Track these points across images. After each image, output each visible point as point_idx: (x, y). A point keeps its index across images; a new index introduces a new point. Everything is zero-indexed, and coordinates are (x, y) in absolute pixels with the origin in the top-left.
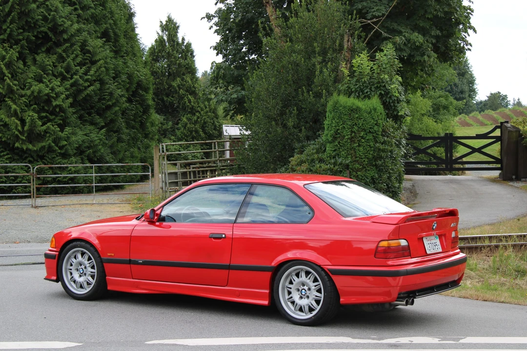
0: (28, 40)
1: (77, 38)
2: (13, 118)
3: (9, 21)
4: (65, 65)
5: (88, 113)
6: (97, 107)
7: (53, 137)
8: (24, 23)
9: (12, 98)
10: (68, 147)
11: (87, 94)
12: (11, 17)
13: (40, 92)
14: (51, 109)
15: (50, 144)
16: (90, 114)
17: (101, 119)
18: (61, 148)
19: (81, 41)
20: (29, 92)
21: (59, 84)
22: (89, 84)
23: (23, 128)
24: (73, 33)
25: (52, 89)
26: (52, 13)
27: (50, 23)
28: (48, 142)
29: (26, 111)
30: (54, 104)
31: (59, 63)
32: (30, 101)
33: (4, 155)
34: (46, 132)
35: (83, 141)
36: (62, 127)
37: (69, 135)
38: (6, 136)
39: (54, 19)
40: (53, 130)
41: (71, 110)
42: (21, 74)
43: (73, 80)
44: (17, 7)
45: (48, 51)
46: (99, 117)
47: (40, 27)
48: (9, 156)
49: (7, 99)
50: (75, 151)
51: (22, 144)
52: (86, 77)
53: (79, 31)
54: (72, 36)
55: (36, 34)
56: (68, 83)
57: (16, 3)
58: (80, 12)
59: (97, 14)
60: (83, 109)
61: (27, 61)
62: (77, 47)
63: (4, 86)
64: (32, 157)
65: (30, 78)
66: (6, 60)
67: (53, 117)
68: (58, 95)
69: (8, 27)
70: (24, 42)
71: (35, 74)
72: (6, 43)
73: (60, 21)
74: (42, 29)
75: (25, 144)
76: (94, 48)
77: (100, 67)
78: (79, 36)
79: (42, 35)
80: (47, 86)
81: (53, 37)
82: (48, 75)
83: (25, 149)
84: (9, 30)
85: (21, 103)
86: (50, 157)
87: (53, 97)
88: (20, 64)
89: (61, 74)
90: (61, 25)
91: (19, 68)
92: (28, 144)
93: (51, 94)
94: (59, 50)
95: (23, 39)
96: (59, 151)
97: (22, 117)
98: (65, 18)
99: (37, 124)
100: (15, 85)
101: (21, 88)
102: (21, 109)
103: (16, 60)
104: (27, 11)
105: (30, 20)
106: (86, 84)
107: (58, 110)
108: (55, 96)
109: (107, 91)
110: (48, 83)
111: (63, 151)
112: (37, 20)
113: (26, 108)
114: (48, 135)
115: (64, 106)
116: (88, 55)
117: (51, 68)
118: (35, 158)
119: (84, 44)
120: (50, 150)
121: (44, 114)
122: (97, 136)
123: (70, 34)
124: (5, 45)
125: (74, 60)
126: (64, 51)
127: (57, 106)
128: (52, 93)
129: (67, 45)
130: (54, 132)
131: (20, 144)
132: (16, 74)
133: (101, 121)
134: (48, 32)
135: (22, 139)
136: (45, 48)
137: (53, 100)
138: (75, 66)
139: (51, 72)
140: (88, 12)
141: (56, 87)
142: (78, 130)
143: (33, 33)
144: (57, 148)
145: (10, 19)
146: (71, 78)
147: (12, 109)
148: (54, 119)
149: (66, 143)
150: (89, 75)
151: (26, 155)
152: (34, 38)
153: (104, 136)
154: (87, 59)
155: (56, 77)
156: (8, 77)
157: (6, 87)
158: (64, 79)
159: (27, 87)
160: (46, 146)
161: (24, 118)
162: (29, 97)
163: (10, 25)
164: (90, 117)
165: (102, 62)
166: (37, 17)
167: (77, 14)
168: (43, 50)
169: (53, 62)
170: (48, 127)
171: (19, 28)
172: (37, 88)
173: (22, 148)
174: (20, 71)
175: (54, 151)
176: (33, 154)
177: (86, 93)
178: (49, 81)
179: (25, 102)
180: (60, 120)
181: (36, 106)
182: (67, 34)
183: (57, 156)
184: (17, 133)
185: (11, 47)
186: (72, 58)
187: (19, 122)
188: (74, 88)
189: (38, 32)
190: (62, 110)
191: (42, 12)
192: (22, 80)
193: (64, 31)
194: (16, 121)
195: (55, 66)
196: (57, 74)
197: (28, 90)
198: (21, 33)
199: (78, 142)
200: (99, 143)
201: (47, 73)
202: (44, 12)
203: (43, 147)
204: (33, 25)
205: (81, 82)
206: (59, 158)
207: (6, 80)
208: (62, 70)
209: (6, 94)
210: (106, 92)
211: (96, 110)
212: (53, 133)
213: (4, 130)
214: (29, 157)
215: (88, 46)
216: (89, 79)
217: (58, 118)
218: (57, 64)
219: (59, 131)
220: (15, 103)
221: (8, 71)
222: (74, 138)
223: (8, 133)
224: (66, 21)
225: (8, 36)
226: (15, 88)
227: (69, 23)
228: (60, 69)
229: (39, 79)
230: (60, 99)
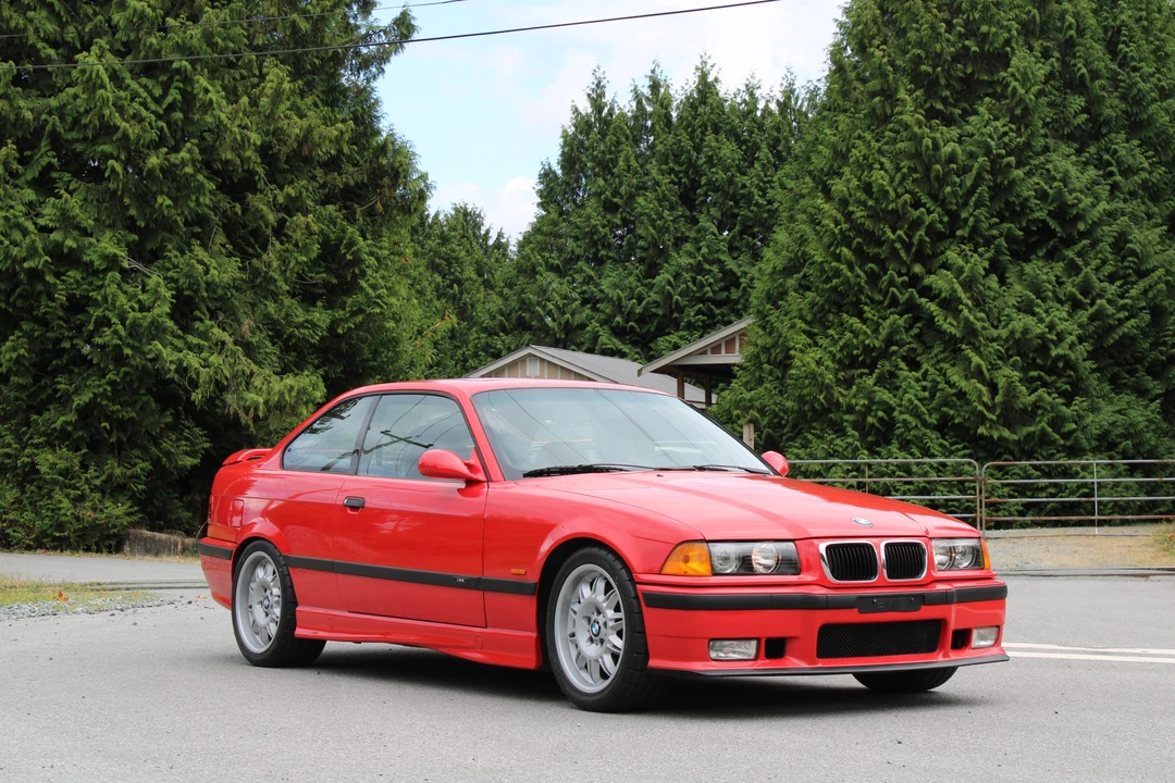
0: (1009, 237)
1: (1106, 228)
2: (974, 381)
3: (972, 204)
4: (1078, 279)
5: (1129, 372)
6: (1149, 360)
7: (1051, 415)
8: (1003, 206)
9: (973, 344)
10: (1079, 433)
11: (1124, 333)
12: (976, 195)
13: (1026, 331)
14: (1049, 363)
15: (1043, 428)
16: (1132, 373)
17: (1155, 383)
18: (1066, 436)
19: (1115, 234)
20: (1004, 333)
21: (1065, 315)
22: (1127, 314)
23: (993, 399)
24: (1096, 219)
25: (1051, 327)
26: (1056, 184)
27: (1052, 202)
28: (1042, 424)
29: (1000, 368)
30: (1054, 353)
31: (1070, 276)
32: (1007, 350)
33: (958, 450)
34: (1036, 405)
35: (1113, 424)
36: (1069, 398)
37: (1081, 412)
38: (963, 414)
39: (1060, 193)
40: (1050, 403)
41: (1089, 364)
42: (994, 299)
43: (1095, 307)
44: (988, 176)
45: (1051, 256)
46: (1150, 378)
47: (1032, 211)
48: (967, 452)
49: (964, 346)
50: (1094, 443)
51: (991, 427)
52: (1122, 302)
53: (1112, 215)
54: (1095, 224)
55: (1024, 225)
56: (1083, 316)
57: (986, 171)
58: (1118, 178)
59: (1155, 181)
60: (1118, 364)
61: (1007, 275)
62: (1105, 246)
63: (959, 323)
64: (1012, 453)
65: (1009, 307)
66: (965, 275)
67: (1053, 378)
68: (1061, 337)
69: (971, 215)
70: (1002, 241)
71: (1019, 299)
72: (965, 244)
73: (1071, 198)
74: (1037, 215)
75: (997, 429)
76: (1144, 246)
77: (1157, 283)
78: (1110, 226)
79: (1037, 227)
80: (1041, 320)
81: (1058, 229)
82: (1044, 300)
83: (995, 437)
84: (972, 219)
85: (990, 352)
86: (1044, 453)
87: (1052, 341)
88: (993, 281)
89: (1072, 297)
90: (1073, 205)
91: (989, 288)
92: (1001, 428)
93: (1049, 336)
94: (1070, 254)
95: (1001, 235)
96: (1062, 442)
97: (991, 380)
98: (1082, 192)
99: (1018, 390)
100: (982, 320)
101: (993, 326)
102: (991, 364)
103: (983, 273)
104: (1006, 182)
105: (1012, 199)
106: (1122, 315)
107: (1061, 365)
108: (1055, 338)
109: (1171, 328)
110: (1044, 315)
111: (1068, 443)
112: (1026, 199)
113: (999, 362)
114: (1040, 412)
115: (1073, 356)
116: (1130, 259)
117: (1050, 287)
118: (1018, 455)
119: (1121, 241)
120: (1044, 439)
121: (1034, 374)
122: (1141, 414)
123: (1090, 222)
124: (963, 247)
125: (1097, 269)
126: (1079, 254)
127: (1059, 357)
128: (1050, 332)
129: (1086, 242)
130: (1052, 407)
131: (986, 428)
132: (984, 301)
133: (1156, 387)
134: (1048, 219)
135: (991, 420)
136: (1044, 251)
137: (1052, 346)
138: (1101, 281)
139: (1050, 294)
140: (1136, 178)
141: (1058, 322)
142: (1102, 403)
143: (1020, 224)
144: (1057, 437)
145: (973, 199)
146: (1092, 304)
147: (972, 365)
148: (1055, 382)
149: (1074, 426)
150: (1127, 298)
151: (999, 450)
152: (1021, 233)
153: (1159, 413)
154: (1129, 267)
155: (1062, 303)
156: (966, 305)
157: (961, 325)
158: (1077, 306)
159: (1003, 323)
160: (1037, 433)
161: (995, 380)
162: (1007, 340)
163: (974, 210)
164: (1133, 379)
165: (1161, 271)
166: (1026, 194)
167: (1110, 184)
168: (1040, 254)
169: (1056, 276)
170: (1040, 396)
171: (992, 216)
172: (1021, 324)
173: (991, 437)
174: (992, 294)
175: (1053, 442)
176: (1012, 447)
177: (1120, 332)
178: (1046, 311)
179: (998, 350)
180: (1066, 383)
181: (1018, 358)
182: (1086, 222)
183: (1058, 452)
184: (980, 408)
185: (975, 251)
186: (1094, 267)
187: (984, 389)
188: (1096, 323)
189: (1028, 221)
190: (1069, 364)
191: (1038, 184)
192: (995, 311)
193: (1080, 217)
194: (979, 386)
195: (1061, 284)
196: (1063, 299)
197: (1004, 327)
198: (996, 224)
199: (1101, 426)
200: (1146, 427)
201: (1043, 295)
202: (1042, 183)
203: (1030, 435)
204: (1018, 209)
205: (1111, 310)
206: (1062, 455)
207: (961, 311)
208: (1074, 290)
209: (963, 337)
210: (1169, 330)
211: (1147, 364)
212: (1049, 408)
213: (958, 403)
214: (1005, 453)
215: (1131, 241)
216: (1126, 304)
217: (1063, 380)
218: (1064, 279)
219: (1063, 404)
220: (980, 354)
221: (968, 295)
222: (1090, 418)
223: (966, 408)
224: (1083, 197)
225: (971, 232)
226: (979, 325)
227: (1089, 200)
228: (1070, 288)
229: (1026, 308)
230: (1065, 345)
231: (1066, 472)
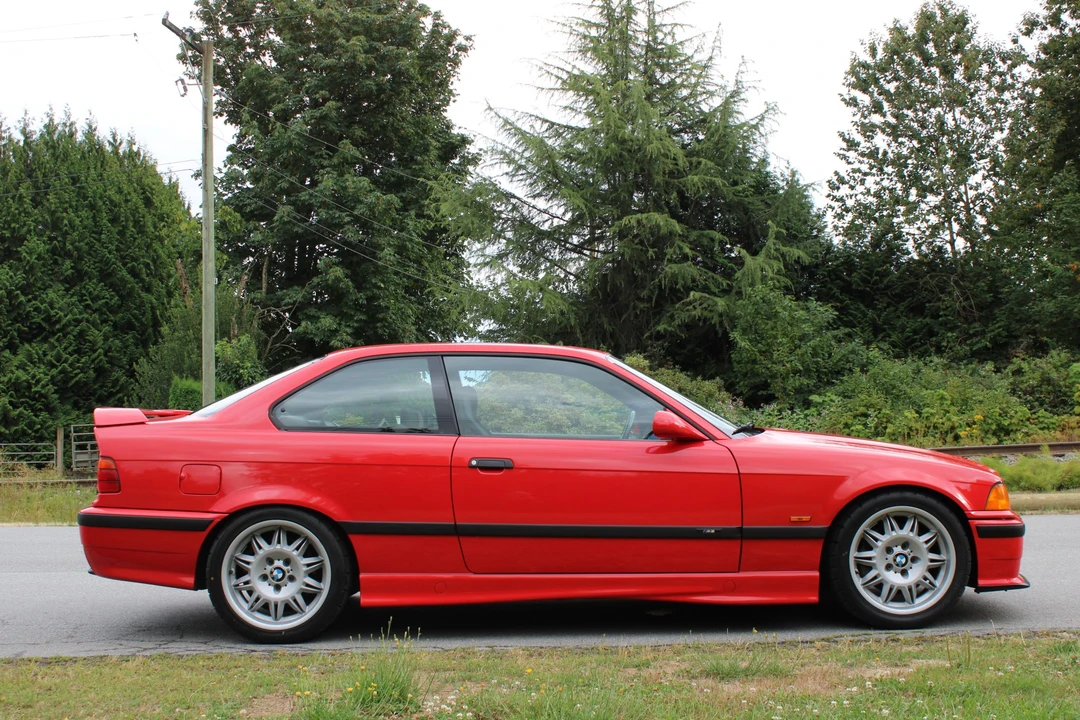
0: (19, 331)
4: (54, 353)
7: (27, 421)
18: (37, 431)
27: (43, 314)
28: (22, 426)
30: (33, 390)
47: (33, 318)
55: (28, 325)
56: (54, 372)
68: (38, 381)
70: (14, 333)
74: (35, 320)
79: (35, 326)
80: (28, 373)
81: (47, 327)
89: (50, 362)
93: (31, 381)
94: (52, 340)
95: (14, 330)
96: (33, 434)
98: (59, 309)
104: (16, 303)
105: (21, 312)
106: (76, 372)
107: (38, 396)
108: (35, 382)
110: (31, 371)
111: (37, 435)
112: (29, 312)
114: (21, 419)
115: (45, 392)
116: (86, 344)
117: (38, 357)
118: (10, 441)
119: (81, 335)
120: (24, 433)
125: (66, 348)
126: (57, 340)
127: (36, 392)
128: (32, 379)
134: (42, 322)
138: (67, 354)
143: (26, 324)
162: (8, 383)
175: (28, 434)
182: (60, 325)
183: (31, 439)
189: (30, 323)
190: (45, 396)
204: (25, 317)
205: (70, 369)
227: (62, 314)
228: (49, 357)
229: (22, 367)
230: (39, 386)
231: (35, 449)
